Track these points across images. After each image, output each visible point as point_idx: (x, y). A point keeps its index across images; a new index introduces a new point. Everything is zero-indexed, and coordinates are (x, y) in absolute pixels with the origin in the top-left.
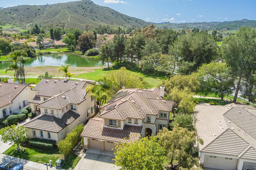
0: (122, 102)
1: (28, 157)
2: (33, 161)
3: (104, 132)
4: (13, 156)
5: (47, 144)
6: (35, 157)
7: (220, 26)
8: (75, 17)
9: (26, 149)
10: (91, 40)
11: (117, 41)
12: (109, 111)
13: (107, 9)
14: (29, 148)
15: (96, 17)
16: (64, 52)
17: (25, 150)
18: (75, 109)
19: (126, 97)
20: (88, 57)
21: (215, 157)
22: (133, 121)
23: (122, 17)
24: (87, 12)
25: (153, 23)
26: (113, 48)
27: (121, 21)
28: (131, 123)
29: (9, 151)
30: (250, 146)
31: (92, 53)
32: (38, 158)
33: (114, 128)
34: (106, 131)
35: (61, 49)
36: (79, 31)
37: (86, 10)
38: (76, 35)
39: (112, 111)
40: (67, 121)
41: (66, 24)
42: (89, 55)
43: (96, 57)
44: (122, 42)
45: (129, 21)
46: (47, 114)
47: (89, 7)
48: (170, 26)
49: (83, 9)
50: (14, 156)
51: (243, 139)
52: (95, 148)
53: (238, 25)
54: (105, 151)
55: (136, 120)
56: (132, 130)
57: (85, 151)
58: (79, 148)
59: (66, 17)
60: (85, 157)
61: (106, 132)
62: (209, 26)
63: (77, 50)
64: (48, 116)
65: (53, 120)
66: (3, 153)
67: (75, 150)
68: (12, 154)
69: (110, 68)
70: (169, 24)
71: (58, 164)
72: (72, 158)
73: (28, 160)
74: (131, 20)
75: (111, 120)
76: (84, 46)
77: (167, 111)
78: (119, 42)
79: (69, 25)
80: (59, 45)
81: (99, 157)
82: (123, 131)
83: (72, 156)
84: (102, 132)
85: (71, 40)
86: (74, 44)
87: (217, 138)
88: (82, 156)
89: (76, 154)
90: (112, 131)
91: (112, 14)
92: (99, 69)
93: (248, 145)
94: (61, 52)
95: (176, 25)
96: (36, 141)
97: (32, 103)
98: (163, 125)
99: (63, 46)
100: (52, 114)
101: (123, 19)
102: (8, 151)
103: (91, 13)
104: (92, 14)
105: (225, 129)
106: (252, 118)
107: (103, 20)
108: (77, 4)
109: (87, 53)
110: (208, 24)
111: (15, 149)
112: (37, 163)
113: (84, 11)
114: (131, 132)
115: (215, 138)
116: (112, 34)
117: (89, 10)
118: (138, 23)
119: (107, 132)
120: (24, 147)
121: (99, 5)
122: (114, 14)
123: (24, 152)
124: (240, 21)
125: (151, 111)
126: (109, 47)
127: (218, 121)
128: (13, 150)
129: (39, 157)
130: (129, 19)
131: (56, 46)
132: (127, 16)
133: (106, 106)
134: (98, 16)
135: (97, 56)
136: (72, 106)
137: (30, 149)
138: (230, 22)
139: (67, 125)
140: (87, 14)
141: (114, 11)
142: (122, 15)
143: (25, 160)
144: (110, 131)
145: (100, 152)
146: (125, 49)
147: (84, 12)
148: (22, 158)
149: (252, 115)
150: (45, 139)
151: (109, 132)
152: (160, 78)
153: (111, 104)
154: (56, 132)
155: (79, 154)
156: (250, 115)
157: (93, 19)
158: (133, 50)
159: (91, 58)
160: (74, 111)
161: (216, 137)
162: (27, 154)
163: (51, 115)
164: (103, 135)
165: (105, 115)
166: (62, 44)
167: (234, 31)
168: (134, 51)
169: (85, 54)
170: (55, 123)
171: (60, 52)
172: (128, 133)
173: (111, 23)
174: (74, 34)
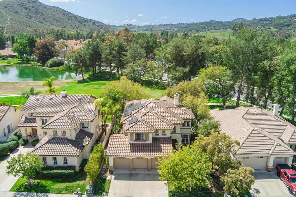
0: (144, 114)
1: (46, 189)
2: (55, 193)
3: (132, 148)
4: (25, 192)
5: (67, 172)
6: (55, 188)
7: (188, 28)
8: (16, 19)
9: (39, 181)
10: (51, 48)
11: (91, 48)
12: (134, 125)
13: (57, 9)
14: (43, 179)
15: (44, 19)
16: (16, 64)
17: (37, 182)
18: (87, 128)
19: (144, 108)
20: (50, 68)
21: (248, 158)
22: (161, 133)
23: (76, 19)
24: (32, 13)
25: (113, 25)
26: (88, 56)
27: (75, 24)
28: (158, 135)
29: (18, 187)
30: (276, 143)
31: (56, 63)
32: (60, 189)
33: (142, 143)
34: (134, 146)
35: (10, 60)
36: (33, 37)
37: (29, 10)
38: (30, 42)
39: (137, 124)
40: (83, 142)
41: (5, 28)
42: (52, 66)
43: (61, 68)
44: (97, 48)
45: (86, 23)
46: (57, 137)
47: (33, 7)
48: (133, 28)
49: (25, 9)
50: (28, 192)
51: (268, 138)
52: (122, 168)
53: (207, 27)
54: (134, 169)
55: (164, 131)
56: (162, 142)
57: (112, 173)
58: (103, 171)
59: (4, 19)
60: (115, 179)
61: (134, 148)
62: (176, 28)
63: (33, 61)
64: (59, 139)
65: (67, 143)
66: (9, 191)
67: (100, 173)
68: (22, 189)
69: (86, 80)
70: (131, 26)
71: (89, 191)
72: (100, 182)
73: (47, 193)
74: (87, 22)
75: (137, 134)
76: (43, 55)
77: (190, 119)
78: (94, 49)
79: (10, 29)
80: (6, 55)
81: (130, 176)
82: (153, 145)
83: (100, 180)
84: (129, 148)
85: (24, 49)
86: (28, 53)
87: (246, 140)
88: (111, 178)
89: (102, 177)
90: (141, 146)
91: (64, 16)
92: (73, 82)
93: (274, 142)
94: (12, 64)
95: (139, 28)
96: (51, 170)
97: (22, 126)
98: (186, 134)
99: (12, 57)
100: (62, 135)
101: (78, 21)
102: (16, 186)
103: (36, 14)
104: (38, 15)
105: (251, 131)
106: (268, 117)
107: (52, 23)
108: (17, 3)
109: (49, 64)
110: (175, 26)
111: (24, 184)
112: (61, 194)
113: (26, 11)
114: (161, 144)
115: (245, 140)
116: (69, 40)
117: (33, 9)
118: (96, 26)
119: (136, 148)
120: (35, 179)
121: (45, 4)
122: (66, 16)
123: (38, 184)
124: (208, 23)
125: (176, 121)
126: (83, 56)
127: (240, 124)
128: (22, 185)
129: (61, 187)
130: (85, 21)
131: (3, 57)
132: (82, 18)
133: (126, 120)
134: (46, 17)
135: (62, 66)
136: (83, 124)
137: (44, 181)
138: (198, 23)
139: (84, 146)
140: (31, 15)
141: (65, 11)
142: (76, 17)
143: (44, 194)
144: (138, 146)
145: (129, 171)
146: (102, 57)
147: (28, 13)
148: (39, 192)
149: (267, 115)
150: (61, 166)
151: (138, 148)
152: (149, 88)
153: (130, 117)
154: (77, 155)
155: (106, 177)
156: (265, 115)
157: (40, 21)
158: (112, 57)
159: (54, 70)
160: (85, 130)
161: (245, 138)
162: (43, 186)
163: (62, 137)
164: (132, 151)
165: (131, 130)
166: (10, 54)
167: (203, 33)
168: (113, 59)
169: (46, 66)
170: (71, 146)
171: (10, 65)
172: (159, 146)
173: (63, 27)
174: (26, 40)
